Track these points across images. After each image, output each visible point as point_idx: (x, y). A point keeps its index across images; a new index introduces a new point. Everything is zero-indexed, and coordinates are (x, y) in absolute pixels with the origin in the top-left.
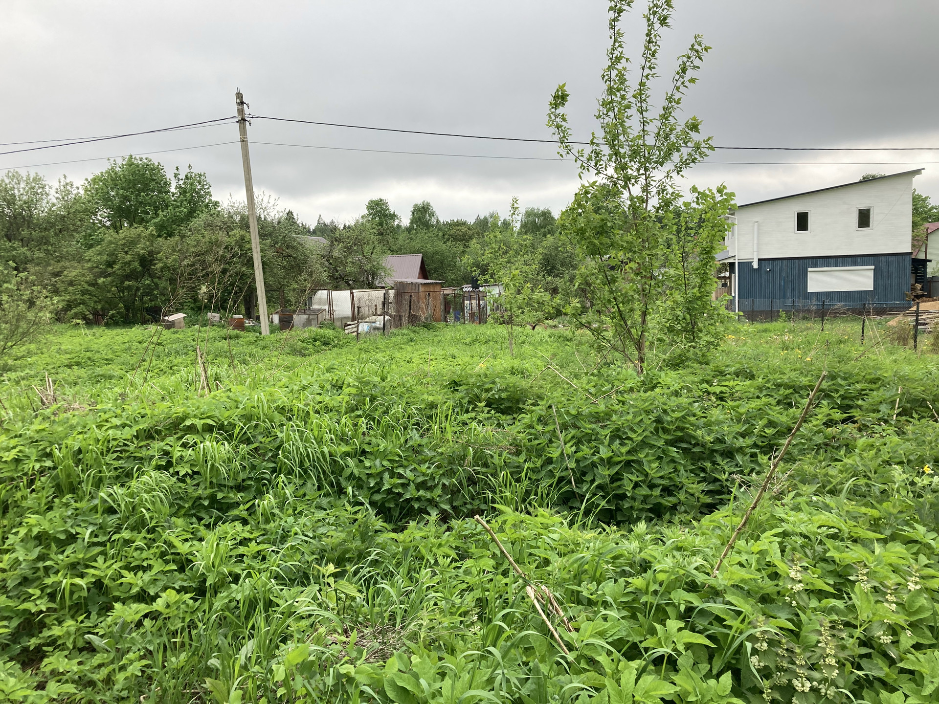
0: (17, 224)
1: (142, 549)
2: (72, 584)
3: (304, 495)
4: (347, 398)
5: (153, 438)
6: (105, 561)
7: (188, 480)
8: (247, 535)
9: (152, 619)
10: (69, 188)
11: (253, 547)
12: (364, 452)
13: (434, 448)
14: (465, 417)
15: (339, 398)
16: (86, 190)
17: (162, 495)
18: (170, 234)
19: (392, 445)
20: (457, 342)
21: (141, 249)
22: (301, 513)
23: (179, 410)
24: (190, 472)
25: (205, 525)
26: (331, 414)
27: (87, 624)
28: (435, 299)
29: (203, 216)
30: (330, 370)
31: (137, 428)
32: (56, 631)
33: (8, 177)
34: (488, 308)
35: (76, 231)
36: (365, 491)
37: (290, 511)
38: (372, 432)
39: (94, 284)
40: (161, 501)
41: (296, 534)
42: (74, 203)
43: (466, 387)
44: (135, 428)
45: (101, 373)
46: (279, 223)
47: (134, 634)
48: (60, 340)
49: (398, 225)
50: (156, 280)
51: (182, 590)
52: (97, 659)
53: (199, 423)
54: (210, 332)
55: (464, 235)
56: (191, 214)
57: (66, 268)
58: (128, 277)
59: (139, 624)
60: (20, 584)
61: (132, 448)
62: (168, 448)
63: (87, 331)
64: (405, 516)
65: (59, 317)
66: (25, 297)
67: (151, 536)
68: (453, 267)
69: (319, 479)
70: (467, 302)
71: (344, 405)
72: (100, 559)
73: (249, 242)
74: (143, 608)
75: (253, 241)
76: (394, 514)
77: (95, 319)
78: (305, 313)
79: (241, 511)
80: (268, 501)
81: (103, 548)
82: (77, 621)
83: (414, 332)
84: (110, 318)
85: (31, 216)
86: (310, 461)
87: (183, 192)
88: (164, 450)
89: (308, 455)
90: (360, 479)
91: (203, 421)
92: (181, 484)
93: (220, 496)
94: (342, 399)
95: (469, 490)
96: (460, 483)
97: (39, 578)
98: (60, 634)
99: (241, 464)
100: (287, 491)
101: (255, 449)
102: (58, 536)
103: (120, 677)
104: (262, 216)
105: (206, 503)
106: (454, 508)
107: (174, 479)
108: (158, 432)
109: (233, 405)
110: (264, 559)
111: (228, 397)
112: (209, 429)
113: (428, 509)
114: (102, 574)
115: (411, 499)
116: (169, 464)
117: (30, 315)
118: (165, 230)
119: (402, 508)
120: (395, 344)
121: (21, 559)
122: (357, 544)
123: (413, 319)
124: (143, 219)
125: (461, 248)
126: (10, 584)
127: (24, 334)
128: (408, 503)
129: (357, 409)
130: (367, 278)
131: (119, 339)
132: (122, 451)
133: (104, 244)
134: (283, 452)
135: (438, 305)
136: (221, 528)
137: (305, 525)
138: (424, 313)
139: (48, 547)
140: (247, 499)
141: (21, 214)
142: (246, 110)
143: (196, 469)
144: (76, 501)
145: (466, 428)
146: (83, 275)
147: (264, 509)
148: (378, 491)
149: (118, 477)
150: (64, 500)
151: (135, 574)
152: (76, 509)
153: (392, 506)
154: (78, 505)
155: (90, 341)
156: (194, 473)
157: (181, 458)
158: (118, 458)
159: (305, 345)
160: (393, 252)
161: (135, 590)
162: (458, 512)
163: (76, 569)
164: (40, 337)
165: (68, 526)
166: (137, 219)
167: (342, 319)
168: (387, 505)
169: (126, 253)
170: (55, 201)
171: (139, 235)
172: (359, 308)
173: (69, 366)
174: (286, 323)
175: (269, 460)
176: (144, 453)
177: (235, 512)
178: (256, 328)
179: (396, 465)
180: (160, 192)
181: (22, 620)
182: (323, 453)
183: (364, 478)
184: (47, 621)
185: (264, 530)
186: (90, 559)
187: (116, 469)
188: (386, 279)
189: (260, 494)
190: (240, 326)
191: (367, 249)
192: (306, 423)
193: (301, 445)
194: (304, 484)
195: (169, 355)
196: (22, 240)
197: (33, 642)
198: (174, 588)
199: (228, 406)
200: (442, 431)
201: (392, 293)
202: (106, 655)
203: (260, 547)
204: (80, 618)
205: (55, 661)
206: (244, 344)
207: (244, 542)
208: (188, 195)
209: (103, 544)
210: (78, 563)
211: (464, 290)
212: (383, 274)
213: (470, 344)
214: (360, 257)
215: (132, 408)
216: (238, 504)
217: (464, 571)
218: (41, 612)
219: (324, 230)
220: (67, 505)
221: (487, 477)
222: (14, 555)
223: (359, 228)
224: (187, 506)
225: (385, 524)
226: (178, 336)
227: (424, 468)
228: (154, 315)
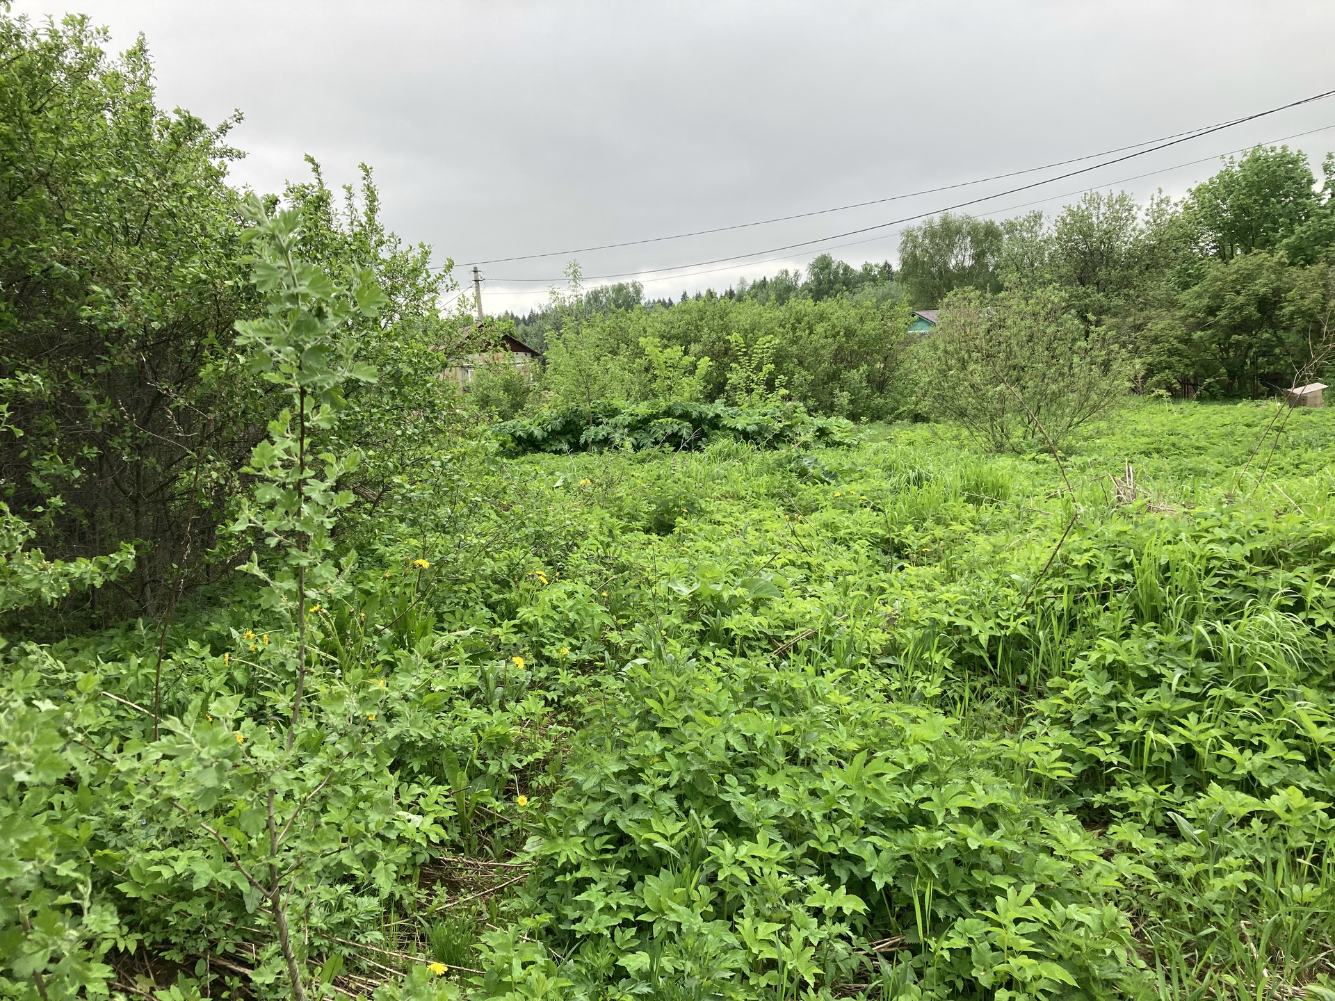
0: (1093, 262)
1: (1251, 720)
2: (1154, 741)
5: (1277, 566)
6: (1199, 721)
7: (1329, 635)
9: (1264, 821)
10: (1164, 206)
16: (1187, 208)
18: (1311, 261)
21: (1260, 286)
23: (1321, 528)
27: (1169, 797)
31: (1252, 547)
32: (1128, 794)
33: (1084, 201)
35: (1168, 266)
39: (1187, 341)
40: (1285, 659)
42: (1170, 227)
44: (1249, 547)
45: (1190, 466)
47: (1236, 833)
48: (1136, 418)
50: (1280, 333)
51: (1309, 793)
52: (1183, 849)
57: (1151, 318)
58: (1237, 329)
59: (1245, 822)
60: (1086, 722)
61: (1241, 574)
62: (1298, 582)
63: (1173, 407)
65: (1139, 386)
66: (1100, 360)
67: (1267, 705)
72: (1193, 717)
74: (1252, 803)
77: (1184, 390)
81: (1196, 703)
82: (1156, 790)
84: (1205, 389)
85: (1112, 250)
88: (1291, 585)
92: (1317, 640)
97: (1110, 720)
98: (1134, 800)
102: (1138, 672)
103: (1216, 882)
107: (1307, 629)
108: (1285, 557)
114: (1195, 739)
116: (1300, 606)
117: (1104, 384)
118: (1302, 255)
121: (1090, 690)
124: (1267, 240)
126: (1077, 719)
127: (1095, 408)
131: (1217, 419)
132: (1226, 574)
133: (1207, 281)
139: (1123, 683)
141: (1098, 249)
144: (1160, 633)
146: (1173, 328)
149: (1219, 611)
150: (1145, 628)
151: (1241, 751)
152: (1161, 644)
154: (1163, 638)
155: (1175, 421)
157: (1319, 600)
158: (1221, 585)
161: (1240, 772)
163: (1159, 721)
164: (1114, 413)
165: (1150, 663)
166: (1259, 240)
169: (1238, 293)
170: (1143, 226)
171: (1260, 265)
173: (1147, 454)
176: (1260, 583)
180: (1299, 195)
181: (1086, 767)
184: (1117, 777)
186: (1177, 713)
187: (1216, 599)
195: (1294, 447)
196: (1098, 283)
197: (1098, 799)
198: (1299, 787)
202: (1194, 848)
204: (1162, 788)
205: (1122, 831)
209: (1196, 698)
210: (1163, 715)
215: (1244, 517)
218: (1111, 764)
220: (1148, 636)
222: (1082, 685)
226: (1309, 417)
228: (1271, 385)
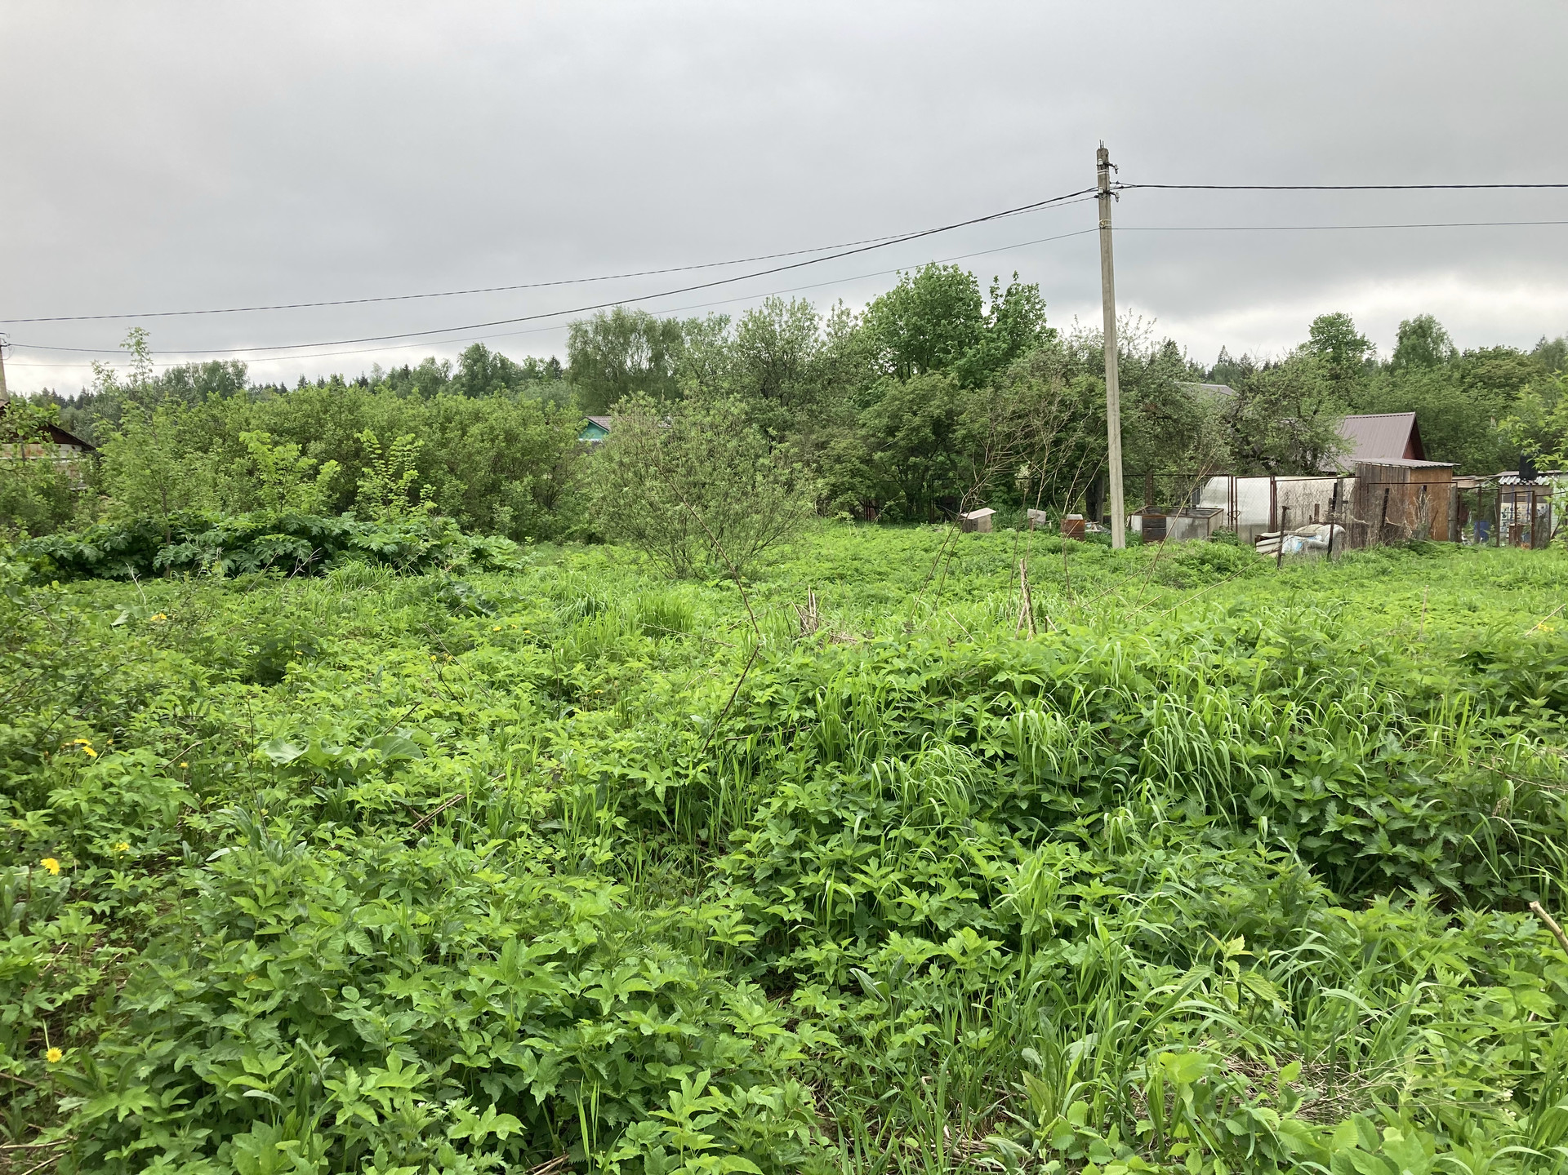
0: (776, 373)
1: (929, 860)
2: (836, 891)
3: (1183, 818)
4: (1265, 664)
5: (950, 695)
6: (880, 866)
7: (998, 764)
8: (1087, 868)
9: (941, 967)
10: (844, 318)
11: (1097, 889)
12: (1291, 761)
13: (1431, 772)
14: (1499, 722)
15: (1251, 662)
16: (866, 321)
17: (960, 783)
18: (979, 385)
19: (1345, 755)
20: (1480, 581)
21: (935, 408)
22: (1177, 847)
23: (990, 656)
24: (1001, 753)
25: (1021, 840)
26: (1235, 688)
27: (852, 952)
28: (1436, 496)
29: (1031, 354)
30: (1232, 613)
31: (928, 677)
32: (813, 954)
33: (766, 306)
34: (1555, 519)
35: (848, 381)
36: (1291, 829)
37: (1159, 841)
38: (1307, 728)
39: (867, 461)
40: (959, 792)
41: (1168, 880)
42: (850, 341)
43: (1504, 666)
44: (925, 677)
45: (872, 592)
46: (1152, 361)
47: (916, 983)
48: (821, 541)
49: (1368, 360)
50: (953, 456)
51: (983, 932)
52: (866, 1007)
53: (1018, 679)
54: (1030, 540)
55: (1508, 377)
56: (1012, 352)
57: (834, 436)
58: (913, 451)
59: (923, 970)
60: (770, 877)
61: (918, 706)
62: (969, 711)
63: (856, 530)
64: (1365, 885)
65: (823, 508)
66: (783, 478)
67: (943, 843)
68: (1480, 436)
69: (1209, 795)
70: (1505, 506)
71: (1258, 675)
72: (873, 862)
73: (1102, 394)
74: (930, 948)
75: (1109, 393)
76: (1343, 878)
77: (867, 513)
78: (1186, 515)
79: (1078, 827)
80: (1122, 818)
81: (875, 847)
82: (840, 946)
83: (1390, 556)
84: (886, 512)
85: (794, 361)
86: (1194, 763)
87: (1003, 317)
88: (964, 715)
89: (1192, 753)
90: (1282, 806)
91: (1024, 678)
92: (988, 771)
93: (1046, 797)
94: (1257, 665)
95: (1501, 861)
96: (1483, 844)
97: (793, 874)
98: (819, 959)
99: (1080, 753)
100: (1155, 807)
101: (1104, 730)
102: (820, 818)
103: (897, 1039)
104: (1125, 351)
105: (1024, 806)
106: (1466, 888)
107: (978, 761)
108: (957, 686)
109: (1071, 655)
110: (1113, 910)
111: (1064, 643)
112: (1033, 690)
113: (1413, 881)
114: (875, 886)
115: (1378, 857)
116: (972, 737)
117: (788, 505)
118: (972, 378)
119: (1360, 871)
120: (1351, 577)
121: (773, 842)
122: (1274, 915)
123: (1389, 534)
124: (940, 361)
125: (1501, 401)
126: (760, 875)
127: (779, 530)
128: (1372, 863)
129: (1281, 685)
130: (1303, 457)
131: (897, 544)
132: (906, 709)
133: (886, 400)
134: (1152, 742)
135: (1443, 508)
136: (1047, 849)
137: (1183, 868)
138: (1411, 523)
139: (806, 831)
140: (1087, 810)
141: (781, 359)
142: (1113, 176)
143: (1009, 751)
144: (843, 773)
145: (1500, 744)
146: (855, 448)
147: (1117, 830)
148: (1315, 833)
149: (898, 746)
150: (828, 769)
151: (919, 895)
152: (844, 784)
153: (1340, 862)
154: (846, 778)
155: (858, 545)
156: (1008, 756)
157: (989, 730)
158: (900, 719)
159: (1184, 569)
160: (1356, 408)
161: (918, 918)
162: (1474, 897)
163: (842, 868)
164: (797, 536)
165: (832, 806)
166: (933, 361)
167: (1251, 528)
168: (1330, 860)
169: (915, 414)
170: (824, 337)
171: (934, 386)
172: (1285, 509)
173: (831, 580)
174: (1154, 531)
175: (1126, 752)
176: (934, 715)
177: (1068, 828)
178: (1103, 537)
179: (1351, 792)
180: (968, 317)
181: (770, 929)
182: (1218, 752)
183: (1290, 805)
184: (801, 936)
185: (1114, 863)
186: (858, 860)
187: (895, 733)
188: (1340, 459)
189: (1110, 804)
190: (1078, 532)
191: (1307, 404)
192: (1190, 698)
193: (1181, 736)
194: (1183, 799)
195: (967, 572)
196: (781, 396)
197: (783, 963)
198: (973, 928)
199: (1063, 656)
200: (1449, 742)
201: (1349, 484)
202: (877, 1004)
203: (1110, 890)
204: (845, 943)
205: (808, 996)
206: (1083, 561)
207: (1083, 877)
208: (1010, 320)
209: (875, 840)
210: (845, 863)
211: (1502, 481)
212: (1333, 449)
213: (1509, 587)
214: (1293, 419)
215: (922, 645)
216: (1072, 816)
217: (1486, 1007)
218: (795, 922)
219: (1231, 372)
220: (831, 776)
221: (1543, 841)
222: (765, 836)
223: (1296, 366)
224: (995, 805)
225: (1328, 892)
226: (980, 543)
227: (1407, 804)
228: (946, 509)
